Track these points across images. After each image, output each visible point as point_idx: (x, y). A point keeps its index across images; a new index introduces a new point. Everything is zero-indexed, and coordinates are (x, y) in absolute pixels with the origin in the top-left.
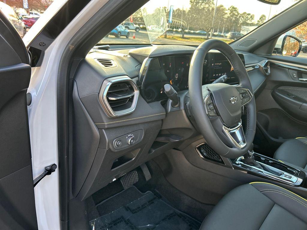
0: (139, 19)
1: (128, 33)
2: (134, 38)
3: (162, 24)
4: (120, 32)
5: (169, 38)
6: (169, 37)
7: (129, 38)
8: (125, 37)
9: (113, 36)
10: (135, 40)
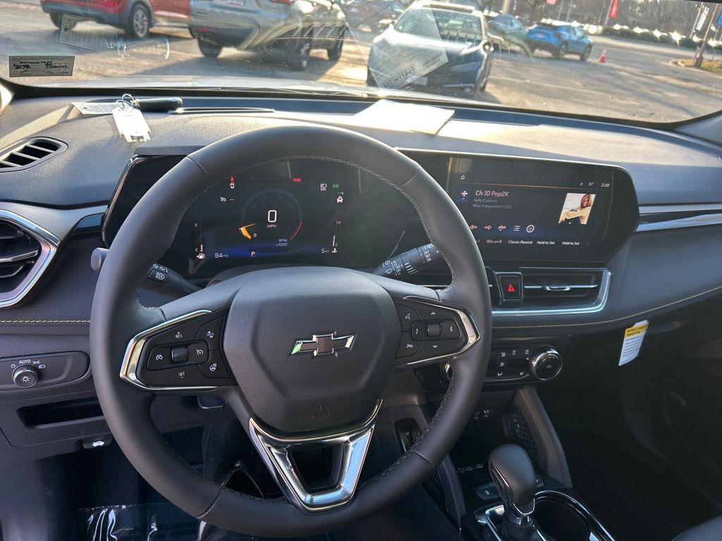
0: (638, 9)
1: (590, 46)
2: (602, 60)
3: (699, 28)
4: (566, 43)
5: (709, 69)
6: (709, 64)
7: (589, 60)
8: (577, 57)
9: (546, 54)
10: (606, 67)
